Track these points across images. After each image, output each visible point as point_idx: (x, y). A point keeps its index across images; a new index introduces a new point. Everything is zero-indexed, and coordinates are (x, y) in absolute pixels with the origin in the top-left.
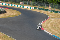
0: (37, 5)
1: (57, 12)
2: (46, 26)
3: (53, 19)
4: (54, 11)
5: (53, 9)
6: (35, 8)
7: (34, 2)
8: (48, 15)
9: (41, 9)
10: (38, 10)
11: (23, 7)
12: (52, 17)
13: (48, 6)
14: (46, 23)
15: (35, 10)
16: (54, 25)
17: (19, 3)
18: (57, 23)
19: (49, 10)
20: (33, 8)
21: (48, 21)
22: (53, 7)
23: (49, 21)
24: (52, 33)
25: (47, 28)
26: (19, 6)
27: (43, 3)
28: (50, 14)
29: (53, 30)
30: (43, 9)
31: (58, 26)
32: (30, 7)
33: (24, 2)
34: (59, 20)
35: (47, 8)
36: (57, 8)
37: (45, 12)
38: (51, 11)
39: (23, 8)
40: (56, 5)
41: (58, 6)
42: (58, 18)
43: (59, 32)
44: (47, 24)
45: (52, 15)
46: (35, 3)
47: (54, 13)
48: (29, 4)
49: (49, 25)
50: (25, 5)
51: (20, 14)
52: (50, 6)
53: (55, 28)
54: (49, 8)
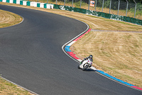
1: (107, 16)
3: (98, 33)
4: (100, 14)
5: (98, 10)
6: (57, 7)
8: (87, 22)
9: (70, 9)
10: (62, 12)
11: (28, 4)
12: (97, 27)
13: (88, 3)
14: (81, 42)
15: (57, 12)
16: (100, 46)
18: (109, 42)
19: (90, 12)
20: (52, 6)
21: (86, 37)
22: (98, 5)
23: (90, 38)
24: (96, 65)
25: (83, 54)
26: (18, 2)
28: (91, 21)
29: (99, 59)
30: (76, 10)
31: (109, 48)
32: (45, 5)
34: (112, 34)
35: (85, 7)
36: (108, 7)
37: (79, 16)
38: (94, 13)
39: (28, 7)
41: (110, 2)
42: (111, 30)
43: (112, 64)
45: (96, 22)
47: (101, 19)
49: (89, 46)
52: (91, 2)
53: (104, 53)
54: (89, 6)
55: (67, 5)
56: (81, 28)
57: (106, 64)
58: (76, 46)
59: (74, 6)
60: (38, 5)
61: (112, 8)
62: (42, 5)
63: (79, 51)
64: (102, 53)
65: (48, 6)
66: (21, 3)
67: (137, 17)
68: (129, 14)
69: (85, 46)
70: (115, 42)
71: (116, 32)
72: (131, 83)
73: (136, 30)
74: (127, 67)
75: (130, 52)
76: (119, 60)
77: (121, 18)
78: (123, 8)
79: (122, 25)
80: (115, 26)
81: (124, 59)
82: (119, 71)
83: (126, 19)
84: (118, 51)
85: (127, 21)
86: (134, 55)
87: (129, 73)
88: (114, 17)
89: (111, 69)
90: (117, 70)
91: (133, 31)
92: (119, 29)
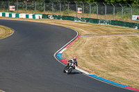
0: (48, 9)
1: (95, 21)
2: (75, 54)
3: (88, 39)
4: (88, 20)
5: (86, 16)
6: (45, 16)
7: (41, 4)
8: (76, 29)
9: (59, 18)
10: (51, 21)
11: (17, 16)
13: (76, 10)
14: (72, 48)
15: (46, 21)
16: (91, 51)
17: (7, 8)
18: (99, 46)
19: (78, 19)
20: (41, 16)
22: (86, 11)
23: (80, 44)
24: (88, 70)
26: (7, 15)
27: (62, 3)
28: (80, 27)
29: (91, 64)
30: (64, 18)
31: (100, 52)
32: (34, 16)
33: (17, 4)
34: (102, 39)
35: (73, 14)
36: (95, 13)
37: (68, 23)
38: (82, 19)
39: (17, 19)
40: (92, 6)
41: (97, 8)
42: (101, 34)
43: (104, 67)
44: (76, 50)
45: (85, 28)
46: (43, 6)
47: (89, 24)
48: (31, 9)
49: (80, 52)
50: (20, 11)
51: (12, 32)
52: (79, 9)
53: (95, 57)
54: (77, 13)
55: (55, 14)
56: (70, 36)
57: (98, 68)
58: (68, 53)
59: (62, 14)
60: (27, 16)
61: (100, 13)
62: (31, 16)
64: (93, 57)
65: (37, 17)
66: (10, 15)
67: (124, 20)
68: (117, 17)
70: (105, 45)
71: (106, 36)
72: (124, 84)
73: (125, 33)
74: (119, 69)
75: (120, 54)
76: (111, 63)
77: (109, 23)
78: (110, 12)
79: (111, 29)
80: (104, 31)
81: (115, 61)
82: (112, 73)
83: (114, 23)
84: (109, 54)
85: (115, 24)
86: (125, 57)
87: (121, 75)
88: (102, 22)
89: (104, 72)
90: (110, 73)
92: (108, 33)
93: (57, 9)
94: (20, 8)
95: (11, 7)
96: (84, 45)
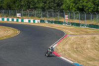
0: (44, 16)
1: (78, 25)
3: (73, 38)
4: (73, 24)
5: (71, 21)
6: (42, 21)
7: (39, 12)
8: (64, 30)
9: (52, 22)
11: (22, 21)
12: (71, 33)
14: (61, 44)
15: (42, 25)
16: (75, 46)
17: (15, 15)
18: (81, 43)
19: (65, 23)
20: (39, 21)
21: (64, 41)
22: (71, 18)
23: (67, 41)
24: (73, 60)
25: (64, 53)
26: (15, 20)
27: (54, 12)
28: (67, 29)
29: (75, 55)
30: (56, 22)
31: (81, 47)
32: (34, 21)
33: (22, 12)
34: (83, 37)
35: (62, 20)
36: (78, 19)
37: (58, 26)
38: (69, 24)
39: (22, 23)
40: (76, 14)
41: (79, 15)
42: (82, 34)
43: (84, 58)
44: (64, 45)
45: (70, 30)
46: (40, 13)
47: (73, 27)
48: (32, 16)
49: (67, 47)
50: (24, 17)
51: (18, 32)
52: (66, 16)
53: (78, 51)
54: (65, 19)
55: (49, 19)
56: (60, 35)
57: (80, 58)
58: (58, 47)
59: (54, 20)
60: (29, 21)
61: (81, 19)
62: (32, 21)
63: (60, 51)
64: (76, 51)
65: (36, 21)
66: (17, 20)
68: (93, 22)
69: (64, 47)
70: (85, 42)
71: (85, 36)
74: (94, 60)
75: (96, 49)
76: (89, 55)
77: (87, 26)
78: (88, 18)
79: (89, 30)
80: (84, 32)
82: (90, 62)
83: (91, 26)
84: (87, 49)
85: (92, 27)
87: (96, 64)
88: (83, 26)
89: (84, 61)
90: (88, 62)
91: (96, 34)
92: (87, 33)
93: (51, 16)
94: (24, 15)
95: (18, 14)
96: (70, 42)
